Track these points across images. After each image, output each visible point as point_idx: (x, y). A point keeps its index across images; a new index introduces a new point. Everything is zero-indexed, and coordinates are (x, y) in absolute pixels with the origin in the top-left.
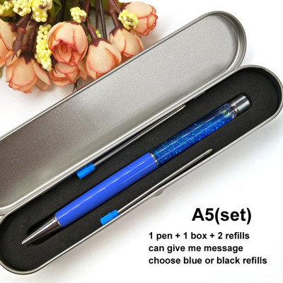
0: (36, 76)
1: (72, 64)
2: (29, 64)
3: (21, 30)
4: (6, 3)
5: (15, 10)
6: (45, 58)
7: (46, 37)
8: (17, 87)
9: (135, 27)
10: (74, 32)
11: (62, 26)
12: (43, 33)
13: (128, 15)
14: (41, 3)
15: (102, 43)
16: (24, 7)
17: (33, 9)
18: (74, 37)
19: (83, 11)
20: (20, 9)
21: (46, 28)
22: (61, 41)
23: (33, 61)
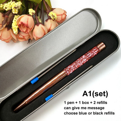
0: (11, 36)
1: (27, 33)
2: (9, 31)
3: (6, 16)
4: (1, 4)
5: (4, 8)
6: (15, 29)
7: (16, 20)
8: (3, 40)
9: (56, 19)
10: (28, 19)
11: (23, 16)
12: (16, 18)
13: (53, 14)
14: (15, 6)
15: (40, 25)
16: (8, 7)
17: (12, 8)
18: (27, 21)
19: (34, 11)
20: (6, 8)
21: (17, 16)
22: (22, 23)
23: (11, 30)
